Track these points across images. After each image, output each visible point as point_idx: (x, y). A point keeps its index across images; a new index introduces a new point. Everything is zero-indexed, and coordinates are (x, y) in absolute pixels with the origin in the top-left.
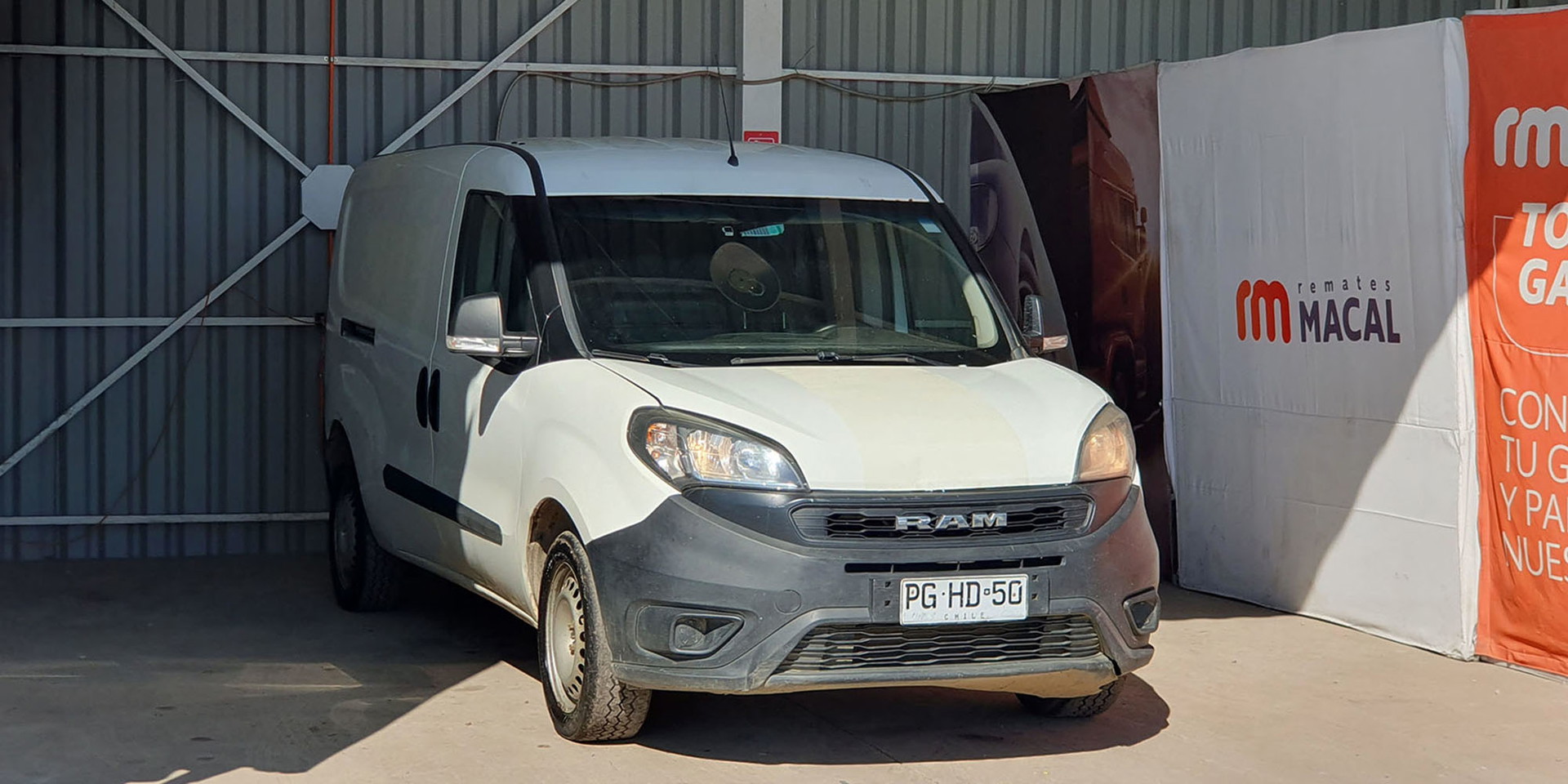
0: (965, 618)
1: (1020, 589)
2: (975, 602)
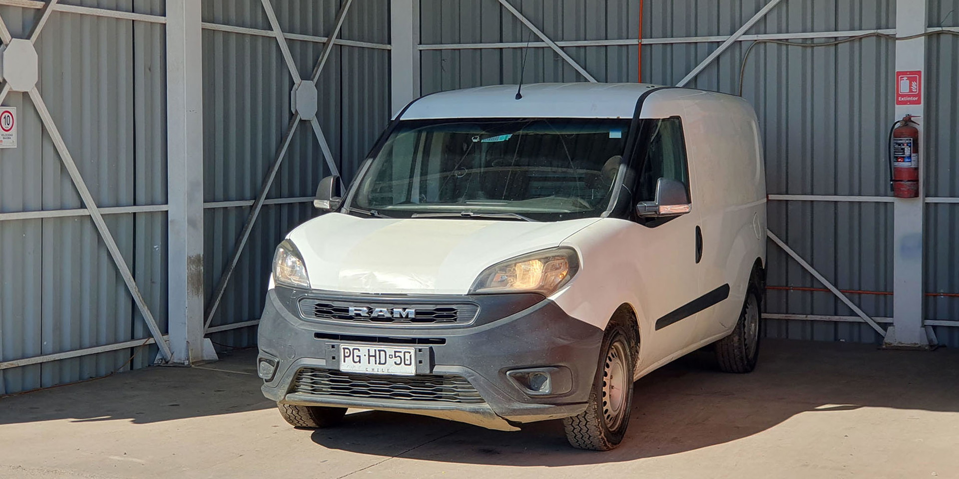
0: (378, 371)
1: (411, 356)
2: (384, 362)
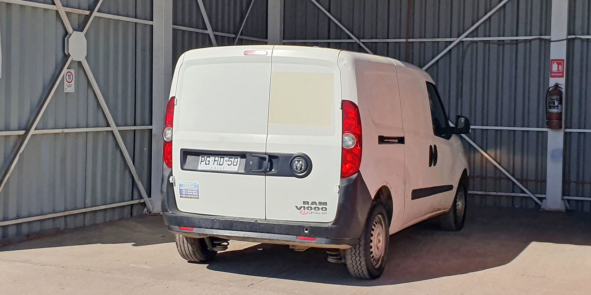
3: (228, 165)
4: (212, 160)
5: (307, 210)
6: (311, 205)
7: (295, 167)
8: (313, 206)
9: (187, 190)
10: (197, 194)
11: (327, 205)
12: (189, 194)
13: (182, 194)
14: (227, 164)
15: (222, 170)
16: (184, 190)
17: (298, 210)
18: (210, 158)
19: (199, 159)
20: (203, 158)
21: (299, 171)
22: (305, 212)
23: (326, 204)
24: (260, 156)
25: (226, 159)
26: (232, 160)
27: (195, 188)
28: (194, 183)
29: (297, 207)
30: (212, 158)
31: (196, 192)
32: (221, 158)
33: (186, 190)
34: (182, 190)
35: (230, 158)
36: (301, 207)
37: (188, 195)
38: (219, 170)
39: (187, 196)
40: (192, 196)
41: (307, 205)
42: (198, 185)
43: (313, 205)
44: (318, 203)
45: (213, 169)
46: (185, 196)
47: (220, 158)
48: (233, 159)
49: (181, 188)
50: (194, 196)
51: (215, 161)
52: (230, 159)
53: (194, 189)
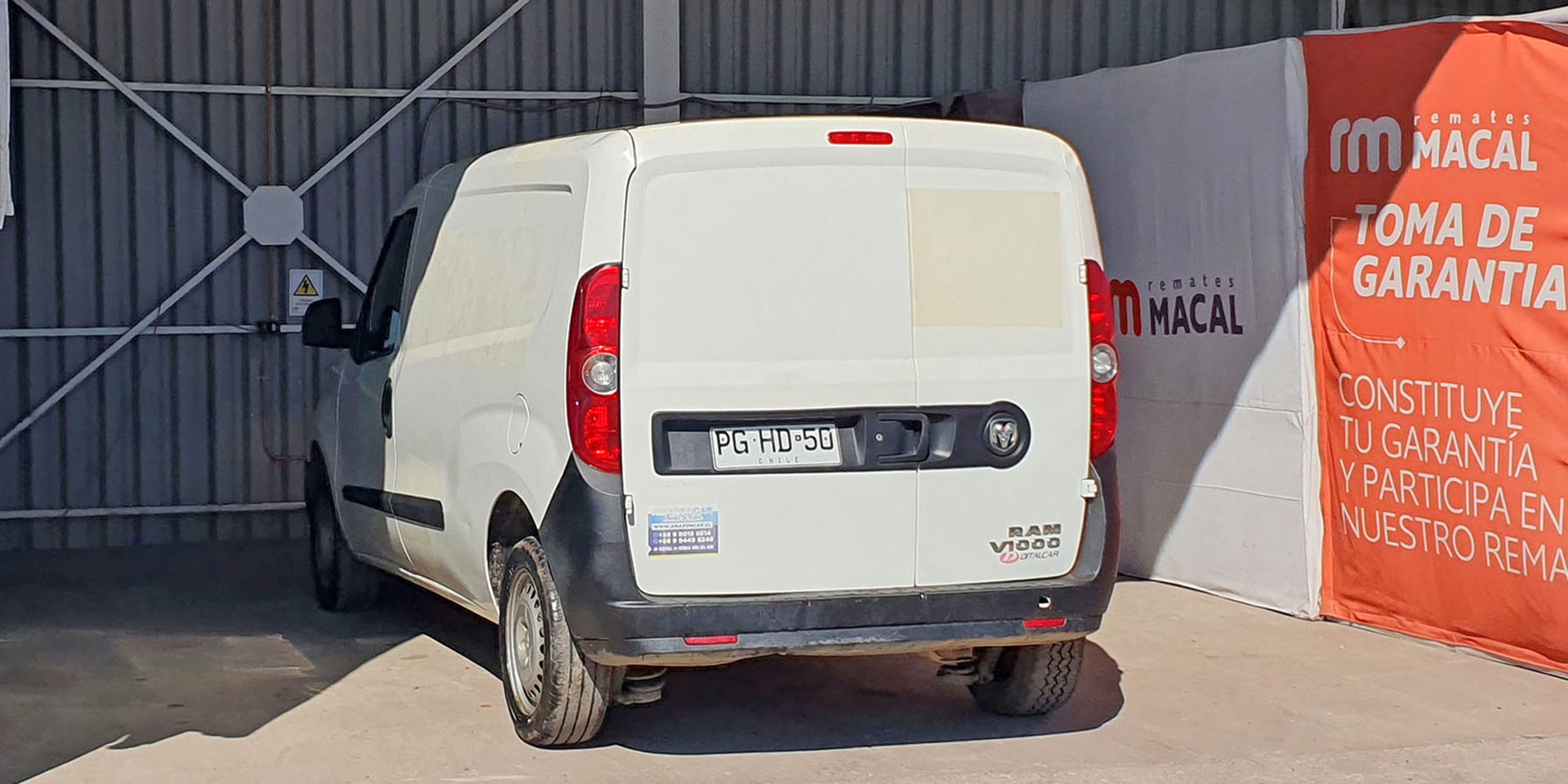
3: (807, 448)
4: (754, 440)
5: (1018, 551)
6: (1027, 535)
7: (996, 441)
8: (1032, 539)
9: (677, 531)
10: (712, 539)
11: (1059, 533)
12: (685, 541)
13: (658, 545)
14: (800, 447)
15: (793, 464)
16: (667, 531)
17: (996, 552)
18: (744, 434)
19: (709, 438)
20: (722, 436)
21: (1005, 451)
22: (1011, 555)
23: (1058, 526)
24: (899, 419)
25: (796, 432)
26: (816, 433)
27: (704, 523)
28: (703, 510)
29: (993, 545)
30: (751, 435)
31: (709, 533)
32: (779, 431)
33: (672, 532)
34: (659, 532)
35: (805, 430)
36: (1004, 544)
37: (678, 544)
38: (784, 464)
39: (675, 548)
40: (695, 548)
41: (1018, 536)
42: (716, 512)
43: (1030, 535)
44: (1041, 529)
45: (767, 465)
46: (670, 549)
47: (775, 433)
48: (817, 431)
49: (653, 529)
50: (703, 547)
51: (762, 440)
52: (808, 433)
53: (702, 525)
